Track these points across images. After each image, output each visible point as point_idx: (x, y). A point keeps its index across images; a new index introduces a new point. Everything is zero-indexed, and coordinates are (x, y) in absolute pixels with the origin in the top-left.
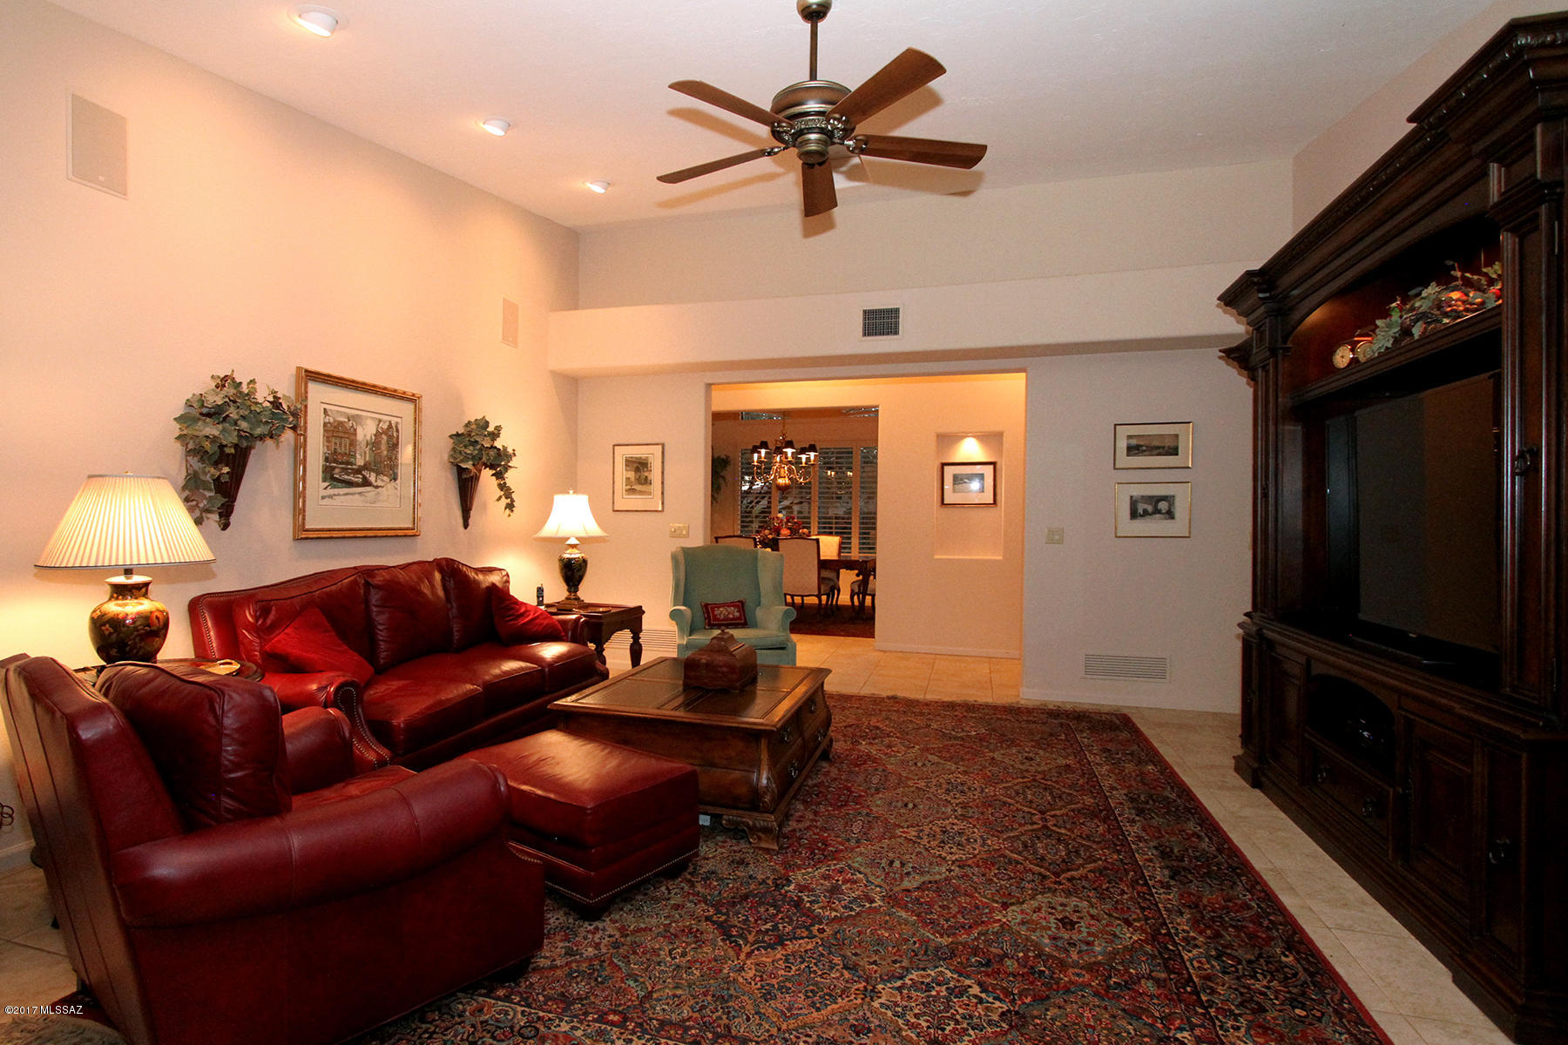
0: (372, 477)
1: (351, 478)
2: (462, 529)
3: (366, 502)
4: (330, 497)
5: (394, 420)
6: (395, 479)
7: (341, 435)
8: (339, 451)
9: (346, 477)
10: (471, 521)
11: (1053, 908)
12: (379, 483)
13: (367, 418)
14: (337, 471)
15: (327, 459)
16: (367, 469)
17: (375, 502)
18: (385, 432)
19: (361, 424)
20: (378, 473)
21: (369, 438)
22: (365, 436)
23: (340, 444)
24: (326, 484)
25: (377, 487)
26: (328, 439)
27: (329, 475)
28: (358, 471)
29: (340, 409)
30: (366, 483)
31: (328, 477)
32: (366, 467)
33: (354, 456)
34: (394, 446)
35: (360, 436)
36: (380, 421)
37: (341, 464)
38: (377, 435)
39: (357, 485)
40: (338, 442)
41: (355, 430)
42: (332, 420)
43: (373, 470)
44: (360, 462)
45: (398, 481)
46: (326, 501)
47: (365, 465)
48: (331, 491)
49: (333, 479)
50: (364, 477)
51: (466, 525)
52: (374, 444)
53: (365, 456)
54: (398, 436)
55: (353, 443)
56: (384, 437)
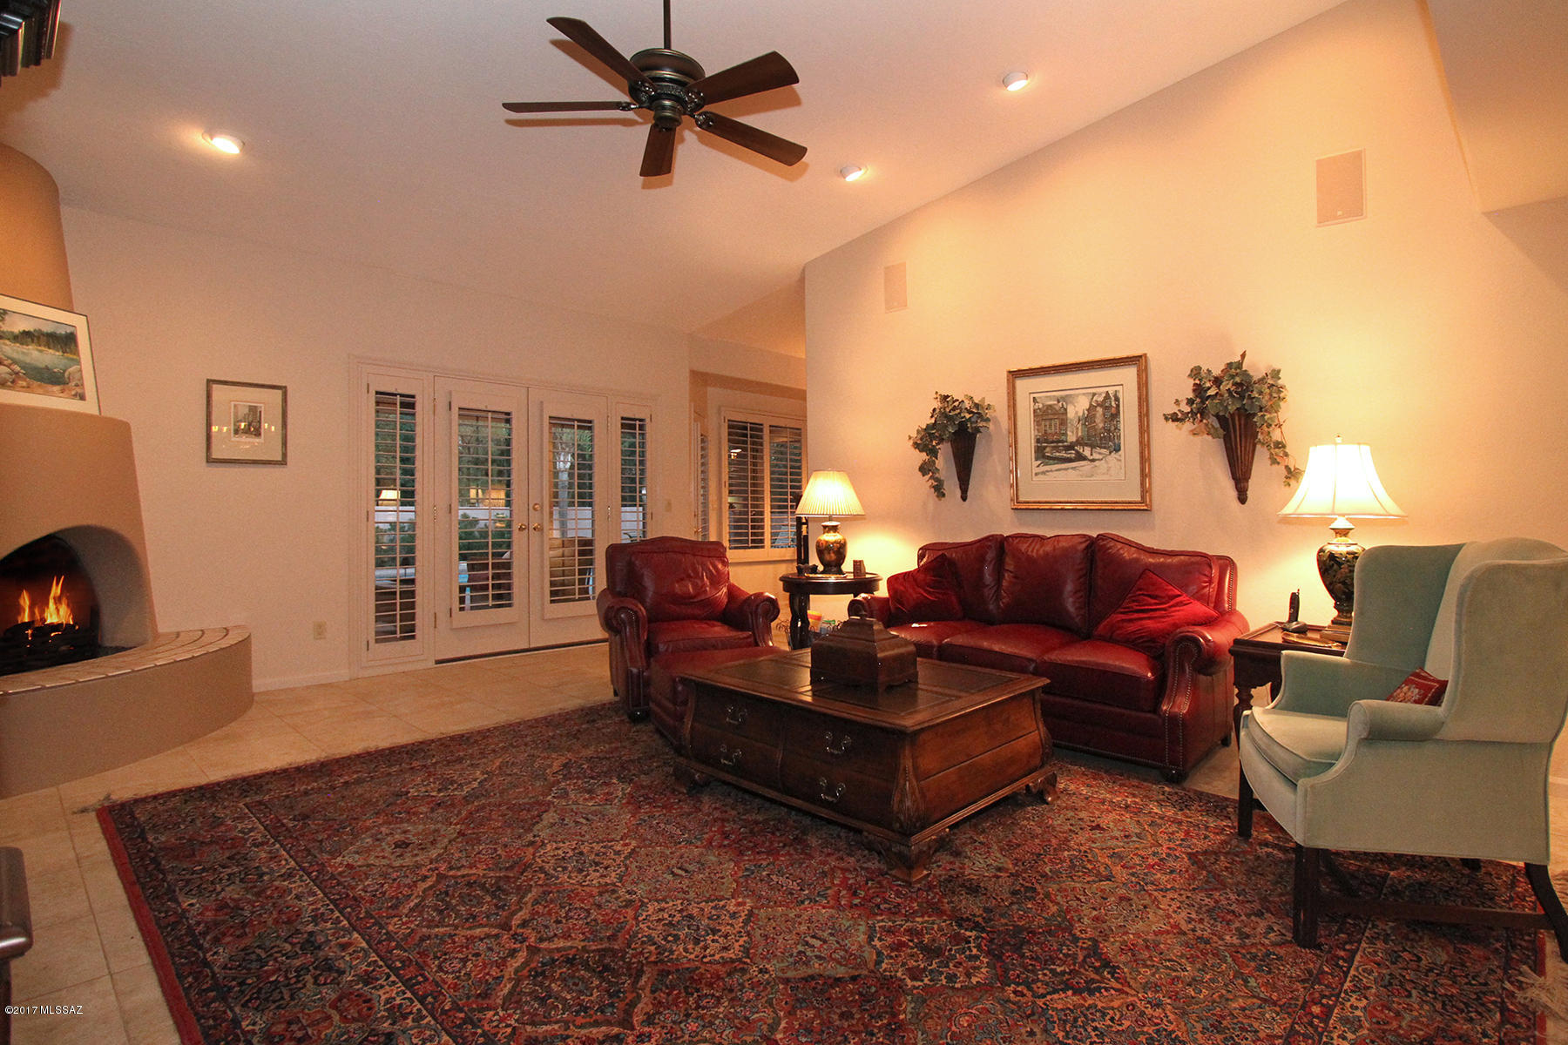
0: (1087, 452)
1: (1063, 454)
2: (1235, 503)
3: (1082, 476)
4: (1044, 473)
5: (1111, 390)
6: (1117, 449)
7: (1052, 417)
8: (1049, 431)
9: (1058, 454)
10: (1251, 494)
11: (422, 849)
12: (1096, 456)
13: (1078, 395)
14: (1048, 449)
15: (1038, 441)
16: (1081, 444)
17: (1092, 475)
18: (1100, 405)
19: (1071, 402)
20: (1092, 447)
21: (1081, 414)
22: (1077, 413)
23: (1050, 425)
24: (1039, 462)
25: (1093, 460)
26: (1038, 423)
27: (1040, 453)
28: (1071, 447)
29: (1049, 394)
30: (1080, 457)
31: (1040, 455)
32: (1080, 442)
33: (1066, 434)
34: (1114, 416)
35: (1071, 413)
36: (1094, 394)
37: (1052, 442)
38: (1091, 408)
39: (1070, 460)
40: (1047, 423)
41: (1066, 410)
42: (1041, 406)
43: (1087, 445)
44: (1071, 438)
45: (1121, 452)
46: (1041, 477)
47: (1077, 441)
48: (1043, 468)
49: (1044, 457)
50: (1077, 452)
51: (1242, 498)
52: (1088, 419)
53: (1077, 433)
54: (1118, 406)
55: (1064, 422)
56: (1100, 410)
